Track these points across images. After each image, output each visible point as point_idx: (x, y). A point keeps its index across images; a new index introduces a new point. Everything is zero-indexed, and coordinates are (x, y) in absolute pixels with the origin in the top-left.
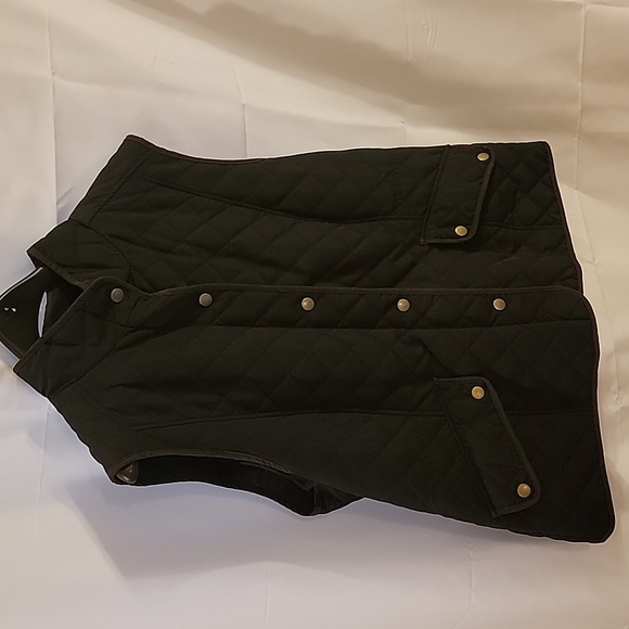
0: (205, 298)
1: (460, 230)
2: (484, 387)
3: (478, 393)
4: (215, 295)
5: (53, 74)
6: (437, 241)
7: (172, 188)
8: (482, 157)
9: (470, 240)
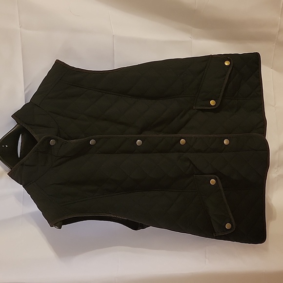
0: (92, 142)
1: (212, 102)
2: (216, 179)
3: (213, 182)
4: (97, 140)
5: (20, 27)
6: (201, 108)
7: (78, 87)
8: (227, 63)
9: (217, 108)
